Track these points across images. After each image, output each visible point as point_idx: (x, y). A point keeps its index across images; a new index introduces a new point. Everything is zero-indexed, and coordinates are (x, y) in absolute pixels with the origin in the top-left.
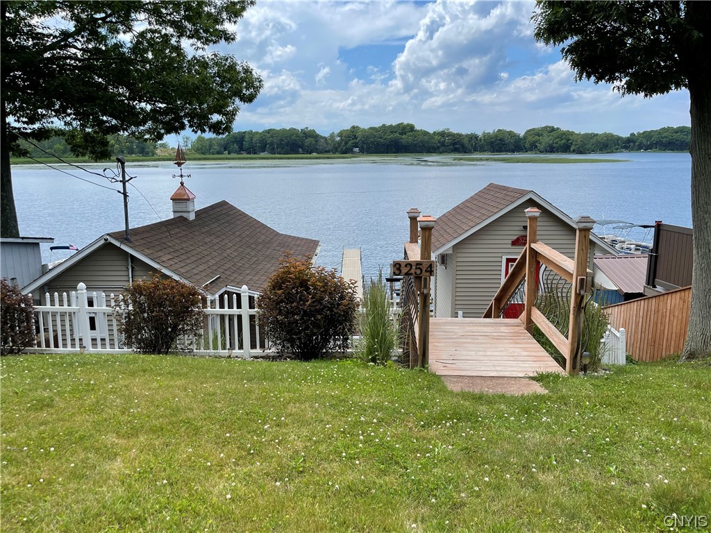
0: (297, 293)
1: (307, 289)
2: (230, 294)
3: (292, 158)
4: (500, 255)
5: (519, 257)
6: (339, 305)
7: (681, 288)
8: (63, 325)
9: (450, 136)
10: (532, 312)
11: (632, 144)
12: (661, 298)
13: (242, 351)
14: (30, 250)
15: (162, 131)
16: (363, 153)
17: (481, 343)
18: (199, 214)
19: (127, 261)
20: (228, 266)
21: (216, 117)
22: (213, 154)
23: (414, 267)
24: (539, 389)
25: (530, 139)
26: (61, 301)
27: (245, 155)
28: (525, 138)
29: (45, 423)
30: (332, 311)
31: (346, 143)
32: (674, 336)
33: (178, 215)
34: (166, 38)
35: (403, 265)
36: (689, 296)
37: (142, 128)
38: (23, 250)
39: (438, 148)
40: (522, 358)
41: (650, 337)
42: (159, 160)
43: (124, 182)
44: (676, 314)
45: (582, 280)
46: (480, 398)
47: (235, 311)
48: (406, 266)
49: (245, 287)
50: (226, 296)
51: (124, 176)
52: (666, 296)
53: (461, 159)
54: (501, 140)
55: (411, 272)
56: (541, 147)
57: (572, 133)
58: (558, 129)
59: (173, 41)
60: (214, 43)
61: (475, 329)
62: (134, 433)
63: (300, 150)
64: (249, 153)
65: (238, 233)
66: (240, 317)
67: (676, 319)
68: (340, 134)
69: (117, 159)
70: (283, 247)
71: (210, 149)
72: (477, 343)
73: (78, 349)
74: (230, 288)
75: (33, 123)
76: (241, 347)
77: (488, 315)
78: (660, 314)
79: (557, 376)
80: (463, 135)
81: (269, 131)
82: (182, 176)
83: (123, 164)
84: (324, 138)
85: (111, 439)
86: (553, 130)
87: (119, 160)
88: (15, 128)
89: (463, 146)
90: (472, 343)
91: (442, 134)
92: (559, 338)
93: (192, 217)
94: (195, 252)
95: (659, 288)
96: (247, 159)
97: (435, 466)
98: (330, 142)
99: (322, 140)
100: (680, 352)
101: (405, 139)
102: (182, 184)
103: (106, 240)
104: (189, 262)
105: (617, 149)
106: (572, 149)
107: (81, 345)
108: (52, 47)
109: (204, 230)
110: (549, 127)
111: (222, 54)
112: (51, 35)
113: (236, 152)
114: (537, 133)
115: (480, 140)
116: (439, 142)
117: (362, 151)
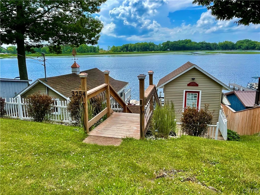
3: (145, 53)
9: (205, 44)
16: (171, 51)
22: (118, 52)
23: (79, 93)
25: (239, 44)
27: (128, 52)
28: (236, 44)
31: (165, 47)
33: (74, 72)
38: (21, 84)
39: (201, 48)
41: (251, 125)
43: (44, 61)
51: (44, 59)
53: (210, 53)
54: (226, 45)
56: (243, 48)
57: (257, 42)
58: (250, 40)
63: (148, 50)
64: (130, 51)
68: (163, 44)
78: (254, 116)
80: (211, 43)
81: (137, 44)
82: (75, 59)
84: (157, 45)
86: (248, 41)
89: (210, 47)
91: (202, 43)
98: (159, 47)
101: (188, 45)
102: (75, 62)
103: (38, 81)
104: (68, 89)
106: (256, 48)
110: (247, 40)
113: (126, 51)
114: (242, 42)
115: (218, 45)
116: (201, 46)
117: (171, 50)
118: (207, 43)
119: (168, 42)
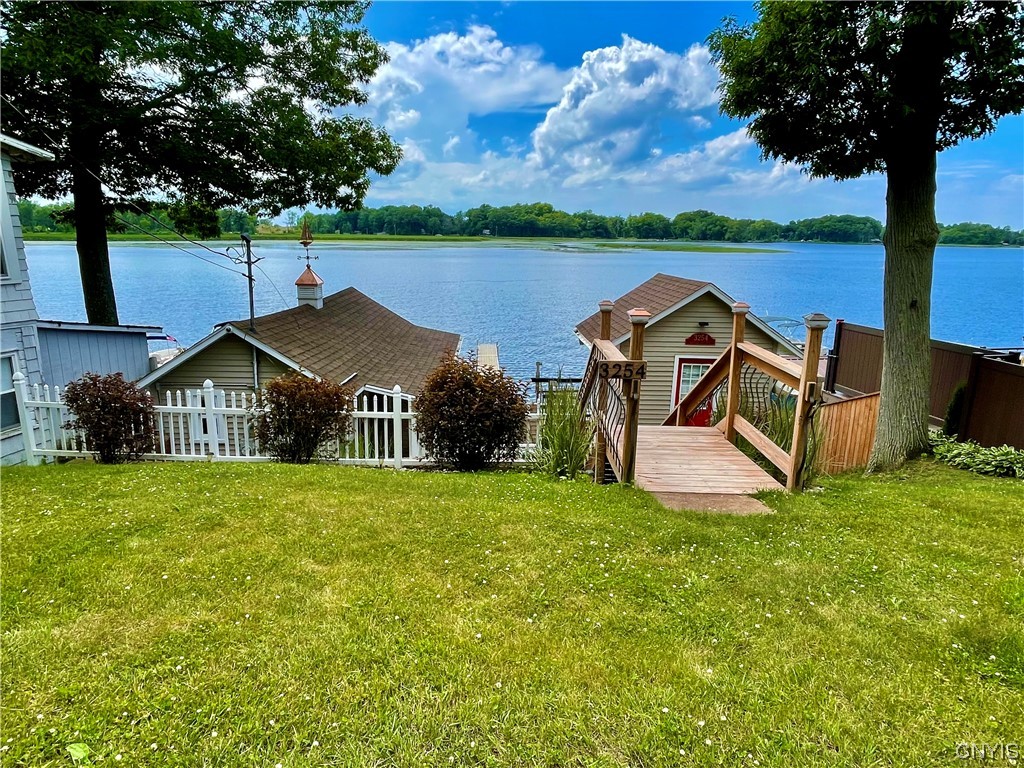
0: (462, 395)
1: (473, 391)
2: (370, 395)
3: (413, 240)
4: (673, 354)
5: (719, 358)
6: (509, 409)
7: (865, 395)
8: (177, 428)
9: (592, 218)
10: (735, 421)
11: (791, 233)
12: (844, 404)
13: (392, 460)
14: (136, 341)
15: (280, 205)
16: (494, 235)
17: (681, 455)
18: (327, 301)
19: (252, 355)
20: (363, 362)
21: (344, 190)
22: (323, 233)
23: (623, 369)
24: (762, 508)
25: (682, 224)
26: (174, 400)
27: (360, 235)
28: (675, 223)
29: (225, 546)
30: (502, 416)
31: (475, 224)
32: (857, 447)
33: (305, 302)
34: (287, 98)
35: (611, 366)
36: (877, 403)
37: (256, 201)
38: (128, 341)
39: (579, 231)
40: (734, 473)
41: (830, 448)
42: (260, 238)
43: (249, 263)
44: (861, 422)
45: (812, 386)
46: (705, 518)
47: (385, 414)
48: (614, 367)
49: (397, 388)
50: (365, 397)
51: (249, 258)
52: (849, 403)
53: (604, 245)
54: (649, 224)
55: (620, 373)
56: (693, 234)
57: (727, 219)
58: (712, 213)
59: (295, 101)
60: (342, 104)
61: (670, 438)
62: (333, 559)
63: (423, 230)
64: (364, 233)
65: (370, 325)
66: (391, 421)
67: (860, 429)
68: (469, 214)
69: (242, 236)
70: (420, 342)
71: (319, 227)
72: (677, 455)
73: (203, 455)
74: (370, 388)
75: (132, 193)
76: (391, 455)
77: (671, 422)
78: (843, 422)
79: (780, 494)
81: (387, 209)
82: (308, 258)
83: (248, 242)
84: (450, 217)
85: (309, 565)
86: (706, 215)
87: (244, 238)
88: (110, 199)
89: (606, 229)
90: (673, 455)
91: (584, 217)
92: (774, 450)
93: (319, 305)
94: (326, 346)
95: (838, 394)
96: (362, 239)
97: (697, 599)
98: (456, 222)
99: (448, 220)
100: (864, 465)
101: (543, 221)
102: (308, 267)
103: (228, 330)
104: (321, 357)
105: (776, 238)
106: (726, 237)
107: (207, 450)
108: (157, 103)
109: (333, 320)
110: (703, 211)
111: (355, 118)
112: (155, 89)
113: (349, 231)
114: (689, 218)
115: (626, 225)
116: (580, 225)
117: (493, 233)
118: (596, 217)
119: (485, 208)
